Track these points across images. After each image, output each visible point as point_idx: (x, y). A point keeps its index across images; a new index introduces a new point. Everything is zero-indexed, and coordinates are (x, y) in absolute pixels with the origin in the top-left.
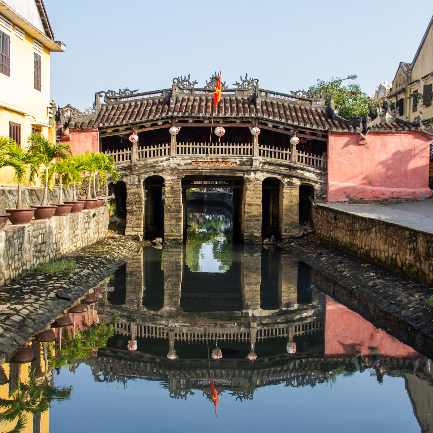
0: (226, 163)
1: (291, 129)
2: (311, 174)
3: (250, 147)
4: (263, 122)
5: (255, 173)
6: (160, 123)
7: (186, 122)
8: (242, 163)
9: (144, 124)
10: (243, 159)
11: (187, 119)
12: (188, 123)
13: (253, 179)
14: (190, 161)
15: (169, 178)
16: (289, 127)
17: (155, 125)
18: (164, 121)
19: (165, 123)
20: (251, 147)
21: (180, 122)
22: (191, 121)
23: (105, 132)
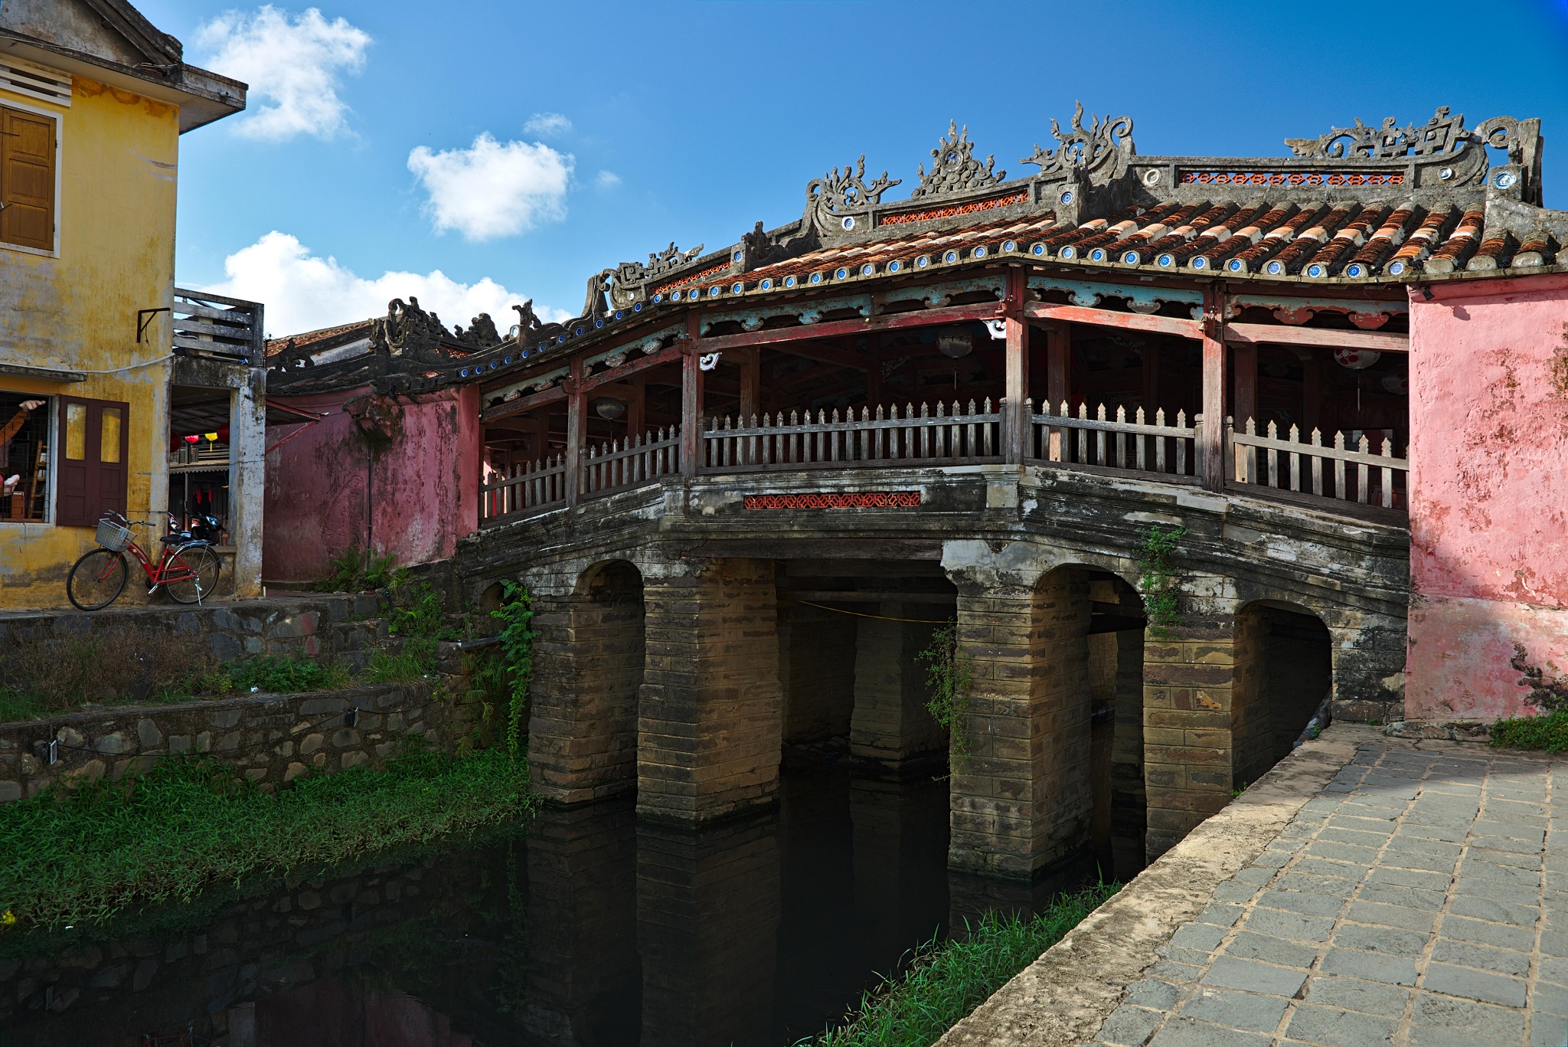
0: (875, 499)
1: (1195, 306)
2: (1308, 545)
3: (988, 419)
4: (1049, 285)
5: (997, 548)
6: (651, 346)
7: (735, 328)
8: (943, 495)
9: (601, 357)
10: (941, 474)
11: (738, 319)
12: (744, 331)
13: (988, 576)
14: (734, 497)
15: (657, 570)
16: (1184, 297)
17: (638, 353)
18: (662, 335)
19: (667, 343)
20: (996, 418)
21: (716, 330)
22: (752, 322)
23: (499, 401)
